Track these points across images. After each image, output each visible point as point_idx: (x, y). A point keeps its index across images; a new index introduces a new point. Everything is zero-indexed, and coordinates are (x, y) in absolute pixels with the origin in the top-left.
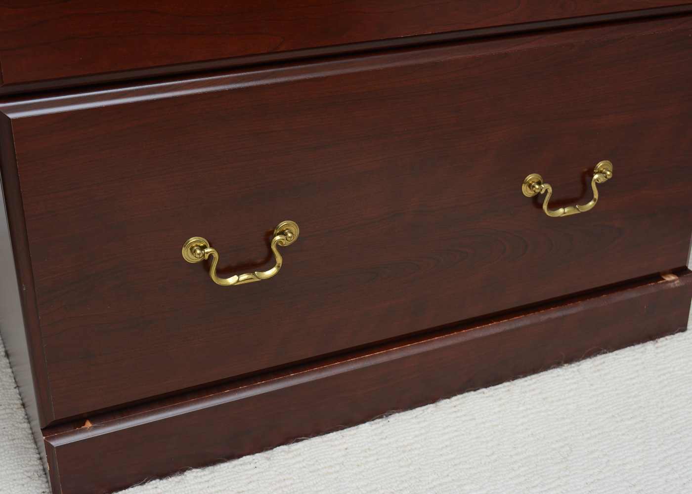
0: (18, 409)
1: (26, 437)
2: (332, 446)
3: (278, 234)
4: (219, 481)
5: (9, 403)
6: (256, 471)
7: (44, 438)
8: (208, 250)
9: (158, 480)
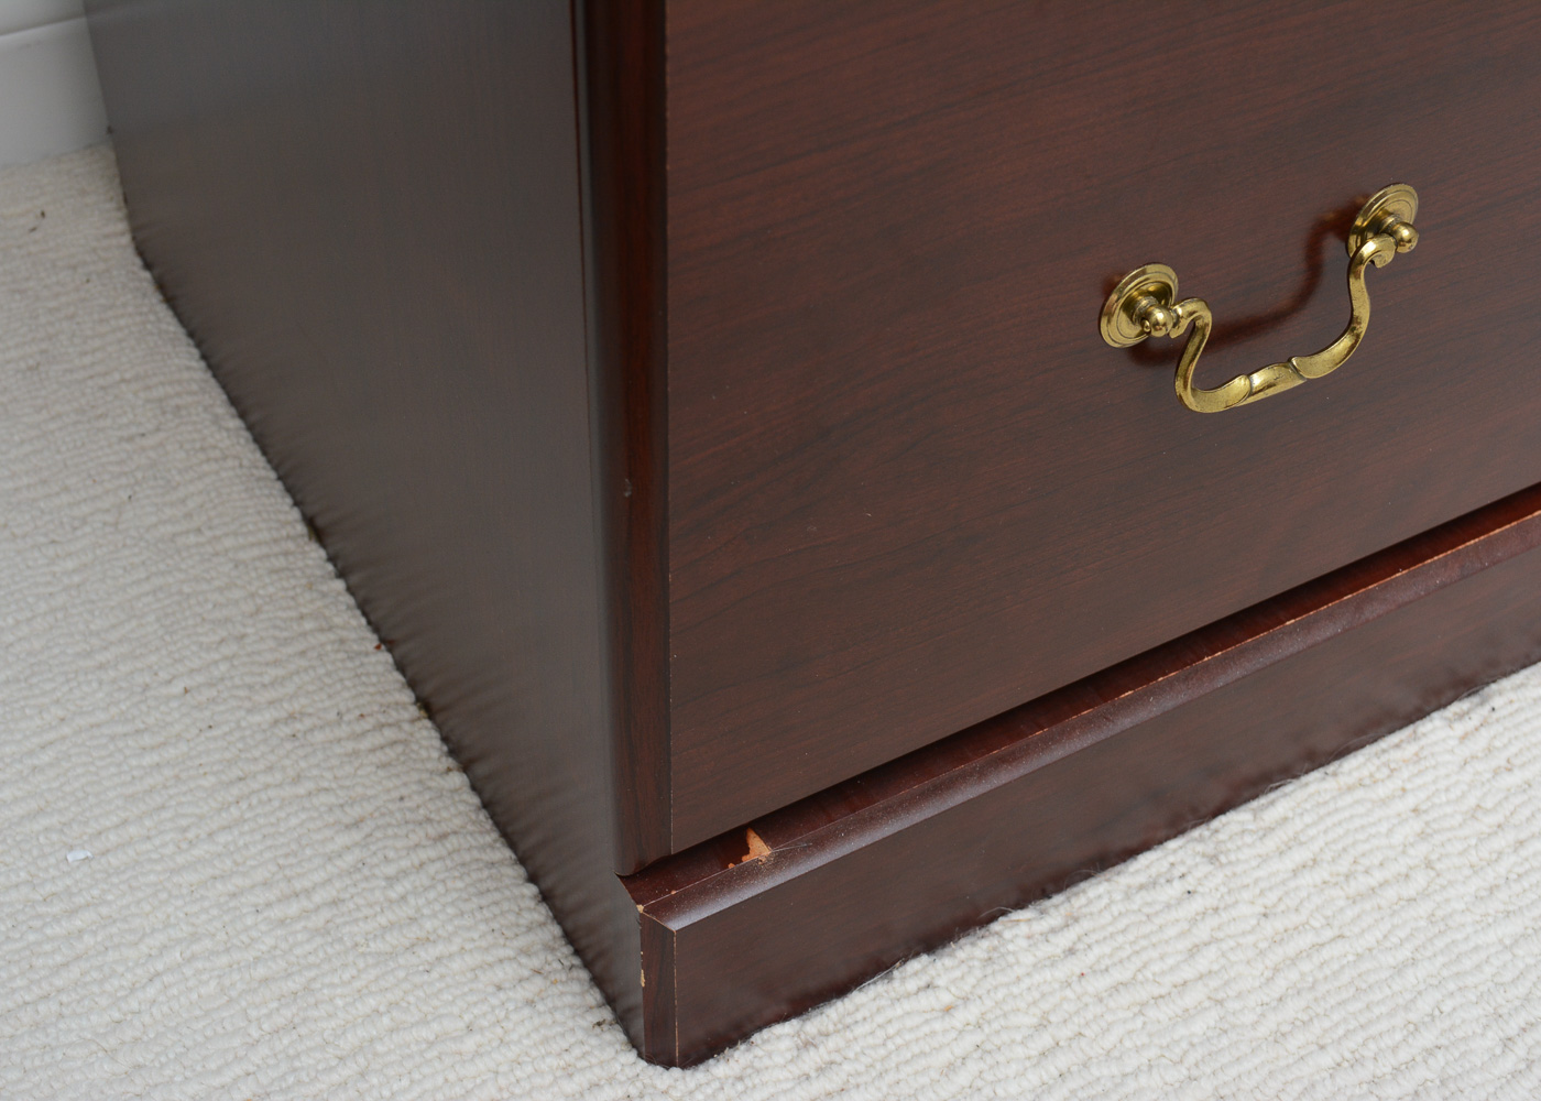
0: (412, 721)
1: (474, 823)
2: (1375, 804)
4: (1107, 949)
5: (381, 705)
6: (1196, 905)
7: (640, 908)
9: (924, 958)
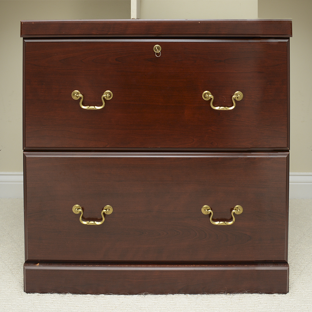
2: (119, 300)
3: (105, 209)
8: (80, 210)
